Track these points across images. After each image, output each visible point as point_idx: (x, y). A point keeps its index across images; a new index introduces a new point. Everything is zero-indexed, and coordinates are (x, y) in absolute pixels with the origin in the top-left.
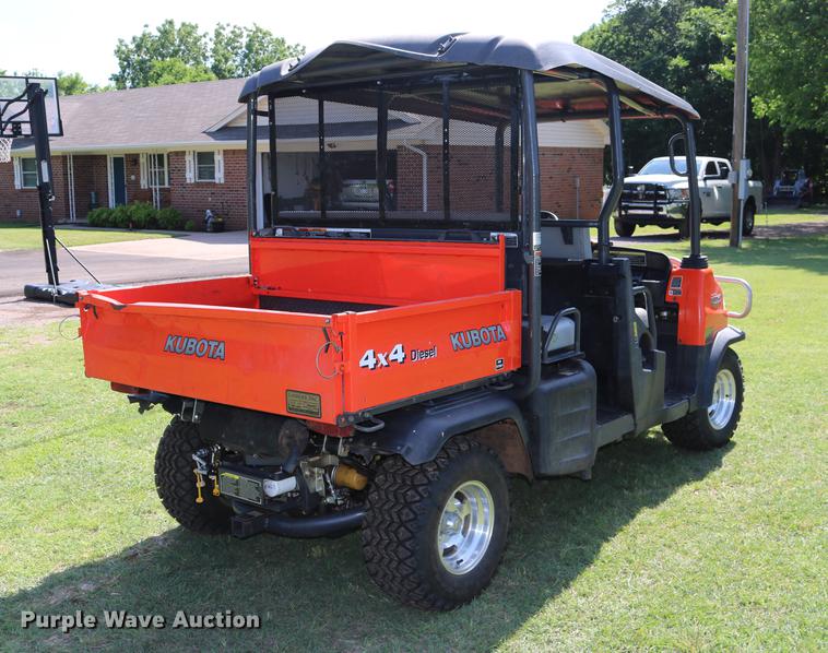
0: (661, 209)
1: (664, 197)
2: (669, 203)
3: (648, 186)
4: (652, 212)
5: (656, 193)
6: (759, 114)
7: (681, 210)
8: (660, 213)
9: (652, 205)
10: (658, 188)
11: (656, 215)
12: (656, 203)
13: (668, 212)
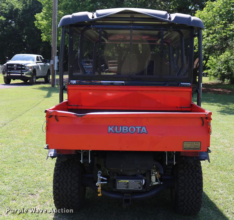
0: (23, 74)
1: (24, 69)
2: (26, 71)
3: (18, 65)
4: (20, 75)
5: (21, 67)
6: (44, 40)
7: (30, 74)
8: (23, 75)
9: (20, 72)
10: (22, 66)
11: (21, 76)
12: (21, 71)
13: (26, 74)
